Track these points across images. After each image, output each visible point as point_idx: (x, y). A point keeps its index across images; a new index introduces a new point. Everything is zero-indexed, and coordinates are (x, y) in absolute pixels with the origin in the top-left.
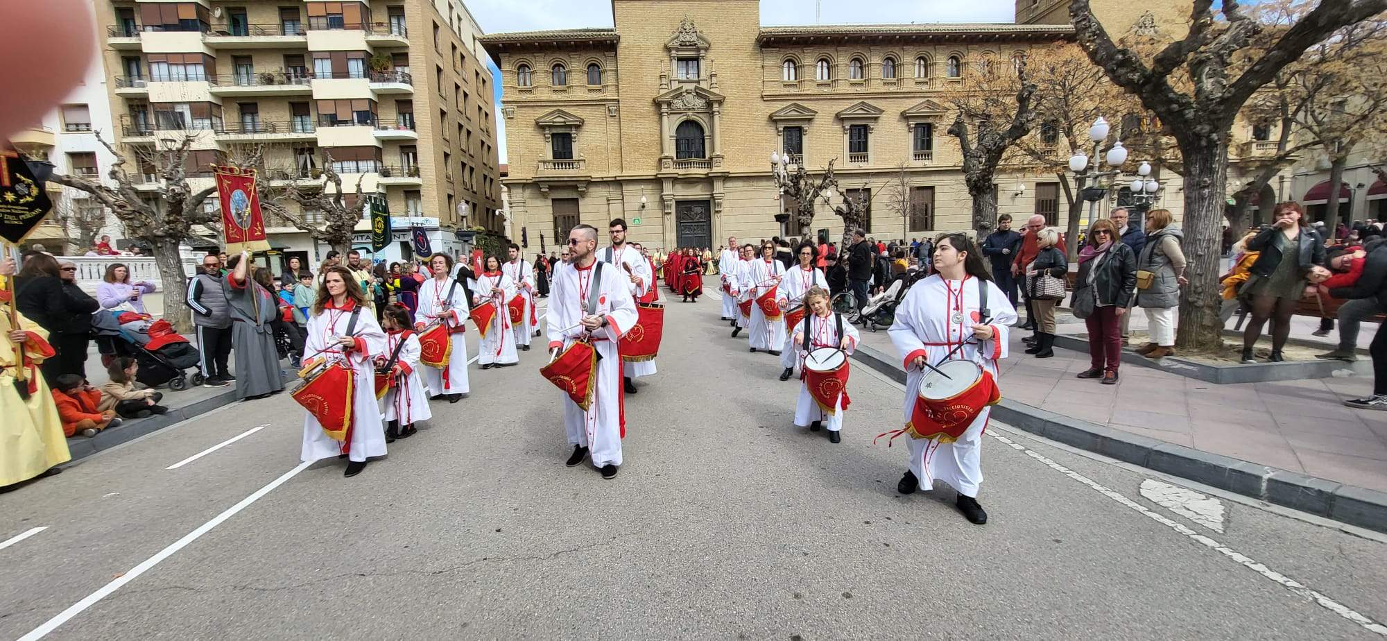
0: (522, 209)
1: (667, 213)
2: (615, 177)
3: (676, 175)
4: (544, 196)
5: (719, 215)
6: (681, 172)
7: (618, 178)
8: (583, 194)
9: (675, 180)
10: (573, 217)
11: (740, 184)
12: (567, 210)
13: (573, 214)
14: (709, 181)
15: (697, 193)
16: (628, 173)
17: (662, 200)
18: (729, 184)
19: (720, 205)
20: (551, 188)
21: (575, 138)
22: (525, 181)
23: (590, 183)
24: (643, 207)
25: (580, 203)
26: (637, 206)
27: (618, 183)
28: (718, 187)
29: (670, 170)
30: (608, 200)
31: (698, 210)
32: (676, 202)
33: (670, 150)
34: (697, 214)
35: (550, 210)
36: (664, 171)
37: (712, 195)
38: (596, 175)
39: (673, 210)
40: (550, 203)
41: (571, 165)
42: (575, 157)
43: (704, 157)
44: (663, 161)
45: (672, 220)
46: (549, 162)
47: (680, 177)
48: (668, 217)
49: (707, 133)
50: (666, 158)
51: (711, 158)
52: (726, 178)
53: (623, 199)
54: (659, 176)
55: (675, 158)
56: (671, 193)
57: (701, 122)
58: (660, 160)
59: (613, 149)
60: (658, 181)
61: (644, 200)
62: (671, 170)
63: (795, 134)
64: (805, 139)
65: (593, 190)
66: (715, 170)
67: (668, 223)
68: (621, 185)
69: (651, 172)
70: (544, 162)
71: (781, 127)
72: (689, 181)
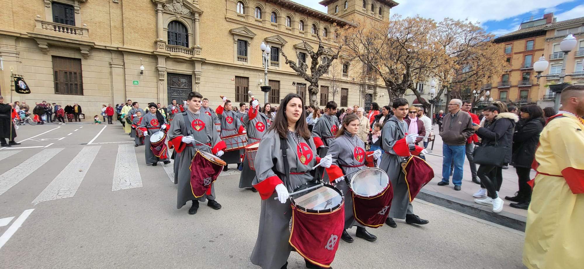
0: (15, 59)
1: (160, 80)
2: (118, 48)
3: (169, 55)
4: (43, 51)
5: (198, 85)
6: (172, 53)
7: (119, 49)
8: (86, 56)
9: (168, 58)
10: (75, 73)
11: (211, 68)
12: (71, 68)
13: (75, 71)
14: (192, 62)
15: (183, 69)
16: (128, 46)
17: (157, 70)
18: (205, 67)
19: (199, 79)
20: (51, 46)
21: (78, 10)
22: (19, 35)
23: (93, 48)
24: (142, 73)
25: (83, 62)
26: (137, 72)
27: (121, 53)
28: (198, 67)
29: (162, 50)
30: (111, 65)
31: (183, 80)
32: (167, 73)
33: (164, 37)
34: (182, 83)
35: (50, 64)
36: (159, 50)
37: (194, 72)
38: (99, 43)
39: (165, 78)
40: (50, 59)
41: (74, 30)
42: (78, 24)
43: (187, 46)
44: (158, 43)
45: (164, 85)
46: (49, 23)
47: (171, 56)
48: (162, 82)
49: (190, 31)
50: (161, 41)
51: (193, 48)
52: (203, 62)
53: (124, 65)
54: (155, 53)
55: (167, 44)
56: (164, 66)
57: (186, 24)
58: (156, 43)
59: (115, 27)
60: (154, 57)
61: (142, 68)
62: (164, 51)
63: (243, 44)
64: (249, 49)
65: (96, 55)
66: (196, 56)
67: (161, 87)
68: (123, 55)
69: (148, 49)
70: (43, 22)
71: (236, 38)
72: (178, 60)
